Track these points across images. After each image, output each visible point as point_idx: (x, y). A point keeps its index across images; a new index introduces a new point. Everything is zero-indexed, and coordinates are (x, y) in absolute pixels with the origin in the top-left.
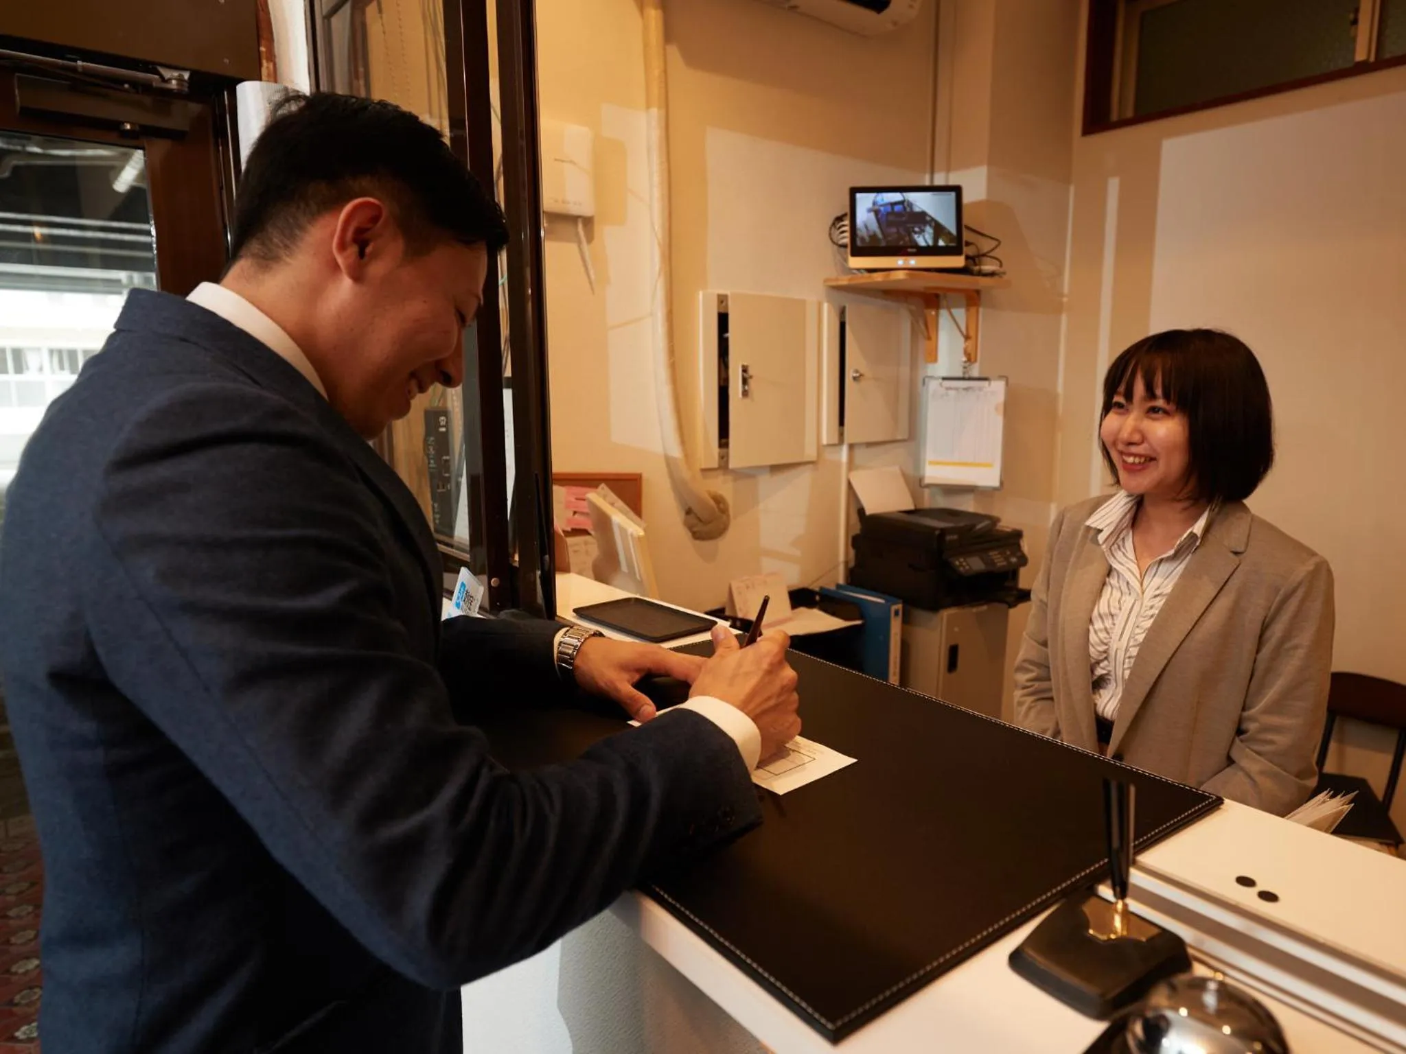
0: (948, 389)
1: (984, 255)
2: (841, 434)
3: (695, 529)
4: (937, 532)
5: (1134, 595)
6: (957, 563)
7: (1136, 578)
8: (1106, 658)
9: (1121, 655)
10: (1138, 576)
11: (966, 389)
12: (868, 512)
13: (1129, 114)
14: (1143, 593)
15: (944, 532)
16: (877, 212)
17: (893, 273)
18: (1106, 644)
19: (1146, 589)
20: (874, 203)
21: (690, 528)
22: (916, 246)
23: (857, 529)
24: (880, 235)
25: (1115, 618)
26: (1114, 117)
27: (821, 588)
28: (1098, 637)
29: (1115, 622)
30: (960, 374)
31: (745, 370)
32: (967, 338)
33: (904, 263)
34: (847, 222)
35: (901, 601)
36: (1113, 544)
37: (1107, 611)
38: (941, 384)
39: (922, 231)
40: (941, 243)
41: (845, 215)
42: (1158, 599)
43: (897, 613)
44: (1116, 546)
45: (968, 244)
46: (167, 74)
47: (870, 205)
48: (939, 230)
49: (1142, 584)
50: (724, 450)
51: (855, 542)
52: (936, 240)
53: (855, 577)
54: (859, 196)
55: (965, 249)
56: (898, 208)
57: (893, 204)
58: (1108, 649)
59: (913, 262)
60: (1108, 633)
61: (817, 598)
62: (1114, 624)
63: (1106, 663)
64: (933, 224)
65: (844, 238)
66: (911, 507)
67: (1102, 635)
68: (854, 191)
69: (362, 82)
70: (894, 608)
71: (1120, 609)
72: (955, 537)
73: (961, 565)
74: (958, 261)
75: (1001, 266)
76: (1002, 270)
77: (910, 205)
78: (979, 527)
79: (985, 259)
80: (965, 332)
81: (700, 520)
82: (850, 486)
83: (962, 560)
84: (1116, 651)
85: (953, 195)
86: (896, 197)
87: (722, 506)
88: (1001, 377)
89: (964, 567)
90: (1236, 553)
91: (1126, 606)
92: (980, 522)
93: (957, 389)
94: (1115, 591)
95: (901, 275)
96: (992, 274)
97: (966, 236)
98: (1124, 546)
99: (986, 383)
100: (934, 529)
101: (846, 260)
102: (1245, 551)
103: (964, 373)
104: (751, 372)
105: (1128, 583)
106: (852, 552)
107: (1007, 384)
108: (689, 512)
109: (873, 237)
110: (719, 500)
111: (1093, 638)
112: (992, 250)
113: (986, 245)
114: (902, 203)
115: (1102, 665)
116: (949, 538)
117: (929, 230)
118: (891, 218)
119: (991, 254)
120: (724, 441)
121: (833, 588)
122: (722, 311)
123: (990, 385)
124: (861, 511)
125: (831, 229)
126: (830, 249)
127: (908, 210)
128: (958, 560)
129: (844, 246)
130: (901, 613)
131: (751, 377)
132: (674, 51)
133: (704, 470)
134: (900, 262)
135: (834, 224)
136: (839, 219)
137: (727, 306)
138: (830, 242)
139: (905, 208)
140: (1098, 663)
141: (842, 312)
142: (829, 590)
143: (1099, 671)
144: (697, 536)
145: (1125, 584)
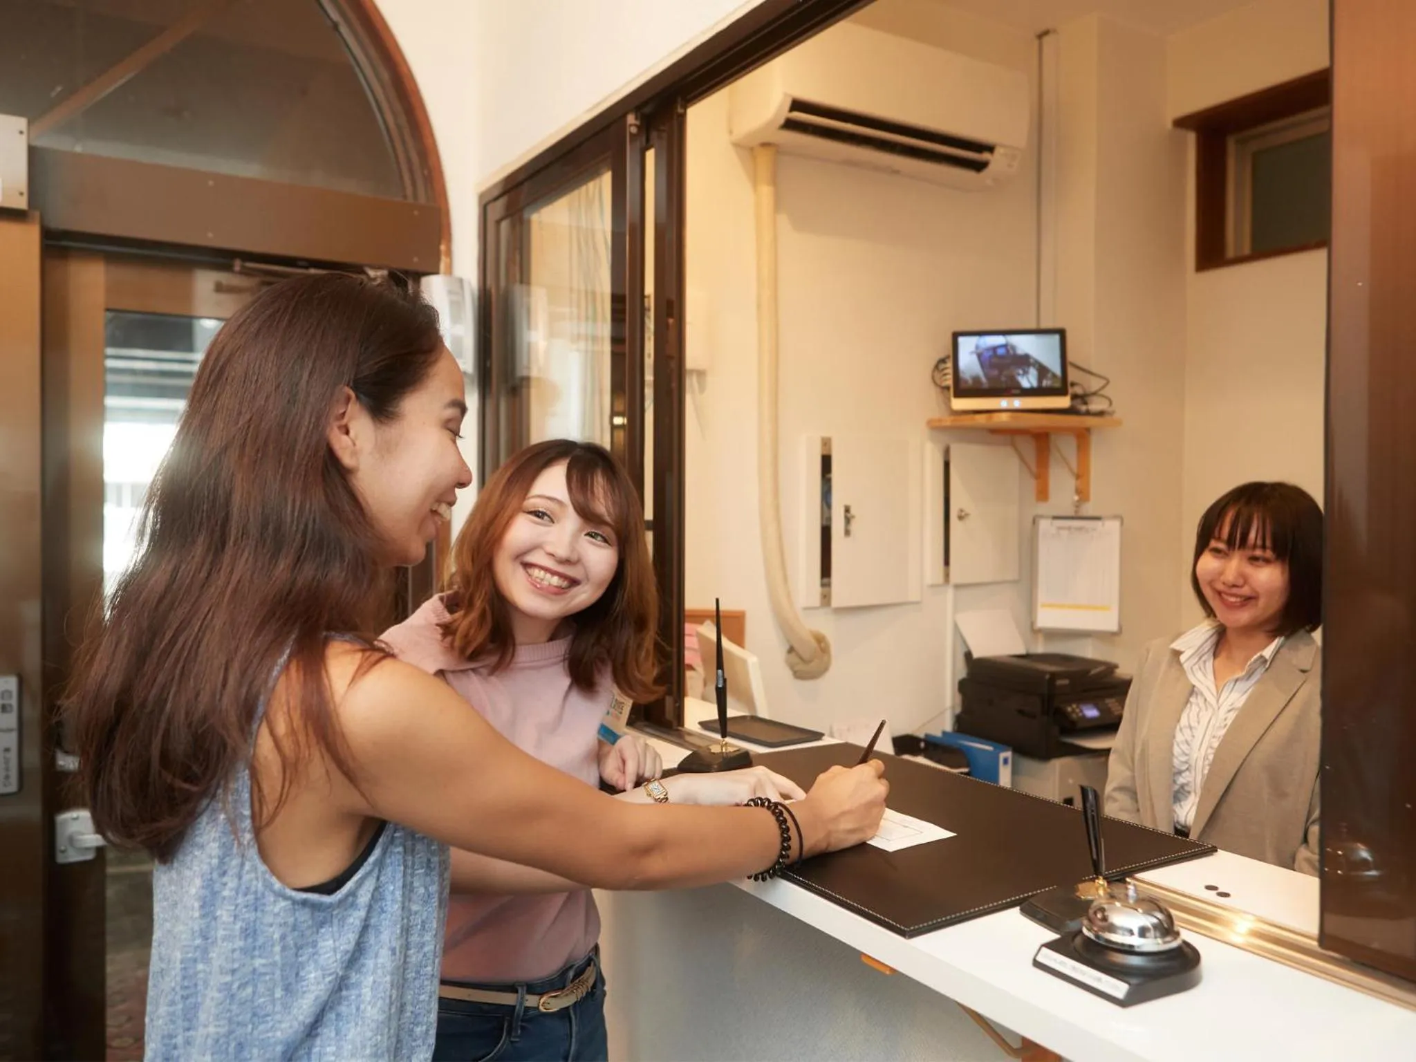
0: (1060, 528)
1: (1095, 394)
2: (947, 576)
3: (796, 668)
4: (1047, 677)
5: (1210, 711)
6: (1069, 709)
7: (1213, 695)
8: (1187, 769)
9: (1200, 763)
10: (1215, 693)
11: (1080, 529)
12: (976, 654)
13: (1247, 250)
14: (1219, 708)
15: (1054, 676)
16: (979, 356)
17: (996, 415)
18: (1186, 755)
19: (1221, 705)
20: (977, 347)
21: (792, 667)
22: (1019, 386)
23: (962, 673)
24: (984, 379)
25: (1194, 730)
26: (1230, 253)
27: (927, 735)
28: (1180, 748)
29: (1194, 734)
30: (1071, 513)
31: (847, 510)
32: (1078, 477)
33: (1008, 403)
34: (950, 364)
35: (1011, 748)
36: (1195, 665)
37: (1187, 724)
38: (1052, 524)
39: (1026, 373)
40: (1045, 383)
41: (948, 357)
42: (1231, 713)
43: (1006, 761)
44: (1197, 666)
45: (1073, 384)
46: (372, 273)
47: (972, 348)
48: (1043, 371)
49: (1218, 701)
50: (826, 589)
51: (963, 686)
52: (1040, 379)
53: (964, 724)
54: (961, 340)
55: (1071, 390)
56: (1001, 351)
57: (994, 349)
58: (1189, 760)
59: (1017, 403)
60: (1188, 744)
61: (922, 745)
62: (1193, 736)
63: (1187, 773)
64: (1037, 366)
65: (946, 380)
66: (1022, 651)
67: (1184, 747)
68: (956, 336)
69: (517, 268)
70: (1003, 755)
71: (1199, 722)
72: (1066, 682)
73: (1073, 711)
74: (1064, 402)
75: (1111, 403)
76: (1110, 409)
77: (1013, 348)
78: (1093, 672)
79: (1095, 399)
80: (1075, 470)
81: (801, 658)
82: (956, 627)
83: (1074, 706)
84: (1196, 760)
85: (1057, 338)
86: (999, 340)
87: (823, 645)
88: (1115, 517)
89: (1077, 714)
90: (1303, 671)
91: (1204, 721)
92: (1096, 667)
93: (1069, 528)
94: (1193, 706)
95: (1004, 417)
96: (1101, 414)
97: (1073, 375)
98: (1205, 668)
99: (1099, 523)
100: (1044, 673)
101: (949, 400)
102: (1311, 668)
103: (1076, 512)
104: (853, 511)
105: (1206, 700)
106: (959, 698)
107: (1122, 524)
108: (791, 650)
109: (976, 379)
110: (820, 640)
111: (1176, 750)
112: (1103, 387)
113: (1094, 384)
114: (1005, 346)
115: (1184, 775)
116: (1060, 682)
117: (1033, 373)
118: (995, 360)
119: (1102, 392)
120: (826, 580)
121: (939, 734)
122: (825, 453)
123: (1103, 525)
124: (968, 655)
125: (934, 371)
126: (933, 393)
127: (1011, 352)
128: (1070, 706)
129: (948, 388)
130: (1010, 761)
131: (853, 517)
132: (783, 219)
133: (806, 609)
134: (1004, 403)
135: (936, 367)
136: (943, 361)
137: (830, 449)
138: (932, 386)
139: (1008, 351)
140: (1180, 773)
141: (947, 452)
142: (934, 737)
143: (1181, 780)
144: (799, 675)
145: (1203, 700)
